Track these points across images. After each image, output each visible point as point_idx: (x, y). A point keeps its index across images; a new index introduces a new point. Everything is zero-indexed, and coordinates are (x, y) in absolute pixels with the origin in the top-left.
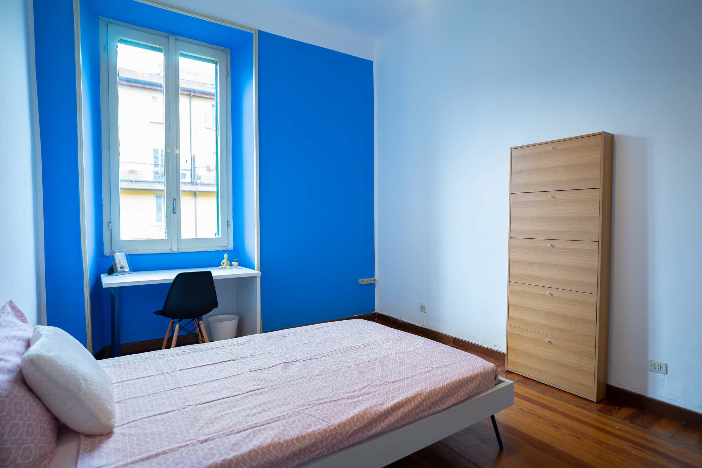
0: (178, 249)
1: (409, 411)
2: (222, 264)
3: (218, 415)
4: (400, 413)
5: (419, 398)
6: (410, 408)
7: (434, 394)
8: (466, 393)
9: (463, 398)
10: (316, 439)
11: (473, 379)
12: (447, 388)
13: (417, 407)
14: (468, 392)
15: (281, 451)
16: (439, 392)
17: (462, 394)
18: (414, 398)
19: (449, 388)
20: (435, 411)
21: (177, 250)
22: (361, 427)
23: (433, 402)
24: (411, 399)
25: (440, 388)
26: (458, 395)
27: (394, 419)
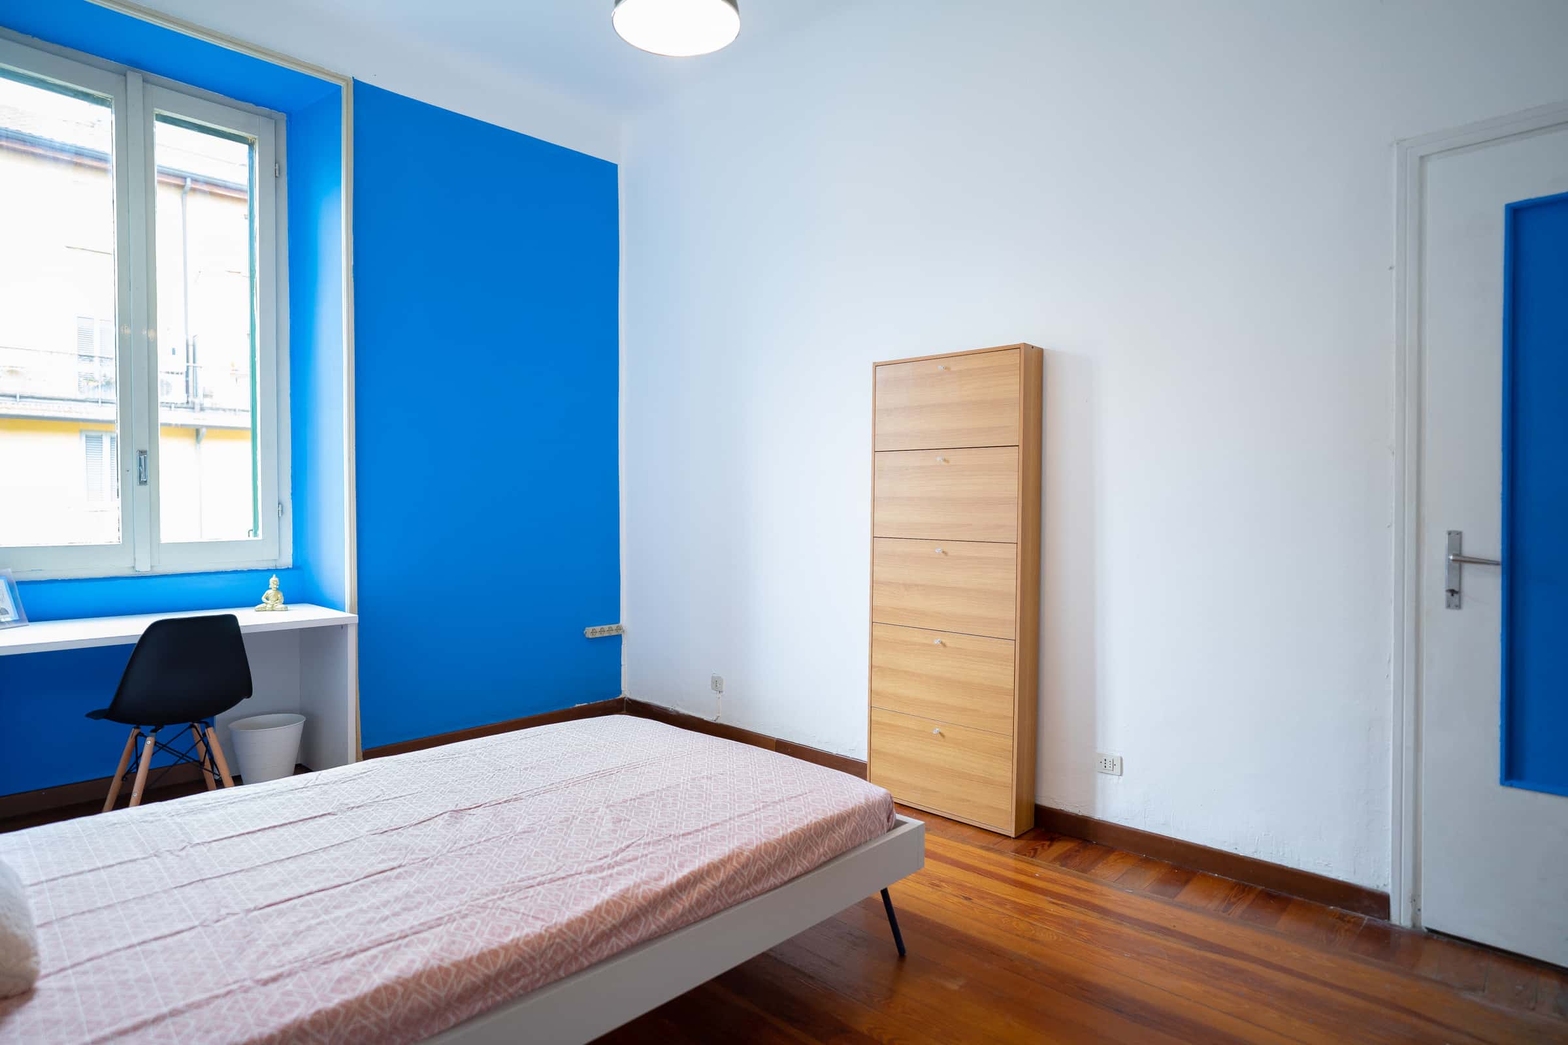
0: (152, 567)
1: (715, 888)
2: (263, 599)
3: (302, 927)
4: (694, 894)
5: (735, 863)
6: (717, 883)
7: (766, 852)
8: (829, 847)
9: (823, 859)
10: (520, 956)
11: (844, 820)
12: (791, 840)
13: (731, 880)
14: (833, 844)
15: (445, 984)
16: (775, 848)
17: (821, 851)
18: (723, 863)
19: (796, 839)
20: (767, 885)
21: (149, 569)
22: (614, 926)
23: (762, 868)
24: (719, 865)
25: (779, 841)
26: (813, 853)
27: (684, 907)
